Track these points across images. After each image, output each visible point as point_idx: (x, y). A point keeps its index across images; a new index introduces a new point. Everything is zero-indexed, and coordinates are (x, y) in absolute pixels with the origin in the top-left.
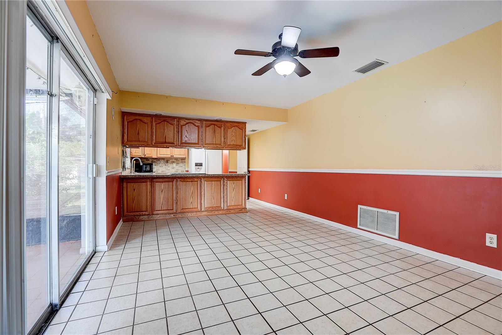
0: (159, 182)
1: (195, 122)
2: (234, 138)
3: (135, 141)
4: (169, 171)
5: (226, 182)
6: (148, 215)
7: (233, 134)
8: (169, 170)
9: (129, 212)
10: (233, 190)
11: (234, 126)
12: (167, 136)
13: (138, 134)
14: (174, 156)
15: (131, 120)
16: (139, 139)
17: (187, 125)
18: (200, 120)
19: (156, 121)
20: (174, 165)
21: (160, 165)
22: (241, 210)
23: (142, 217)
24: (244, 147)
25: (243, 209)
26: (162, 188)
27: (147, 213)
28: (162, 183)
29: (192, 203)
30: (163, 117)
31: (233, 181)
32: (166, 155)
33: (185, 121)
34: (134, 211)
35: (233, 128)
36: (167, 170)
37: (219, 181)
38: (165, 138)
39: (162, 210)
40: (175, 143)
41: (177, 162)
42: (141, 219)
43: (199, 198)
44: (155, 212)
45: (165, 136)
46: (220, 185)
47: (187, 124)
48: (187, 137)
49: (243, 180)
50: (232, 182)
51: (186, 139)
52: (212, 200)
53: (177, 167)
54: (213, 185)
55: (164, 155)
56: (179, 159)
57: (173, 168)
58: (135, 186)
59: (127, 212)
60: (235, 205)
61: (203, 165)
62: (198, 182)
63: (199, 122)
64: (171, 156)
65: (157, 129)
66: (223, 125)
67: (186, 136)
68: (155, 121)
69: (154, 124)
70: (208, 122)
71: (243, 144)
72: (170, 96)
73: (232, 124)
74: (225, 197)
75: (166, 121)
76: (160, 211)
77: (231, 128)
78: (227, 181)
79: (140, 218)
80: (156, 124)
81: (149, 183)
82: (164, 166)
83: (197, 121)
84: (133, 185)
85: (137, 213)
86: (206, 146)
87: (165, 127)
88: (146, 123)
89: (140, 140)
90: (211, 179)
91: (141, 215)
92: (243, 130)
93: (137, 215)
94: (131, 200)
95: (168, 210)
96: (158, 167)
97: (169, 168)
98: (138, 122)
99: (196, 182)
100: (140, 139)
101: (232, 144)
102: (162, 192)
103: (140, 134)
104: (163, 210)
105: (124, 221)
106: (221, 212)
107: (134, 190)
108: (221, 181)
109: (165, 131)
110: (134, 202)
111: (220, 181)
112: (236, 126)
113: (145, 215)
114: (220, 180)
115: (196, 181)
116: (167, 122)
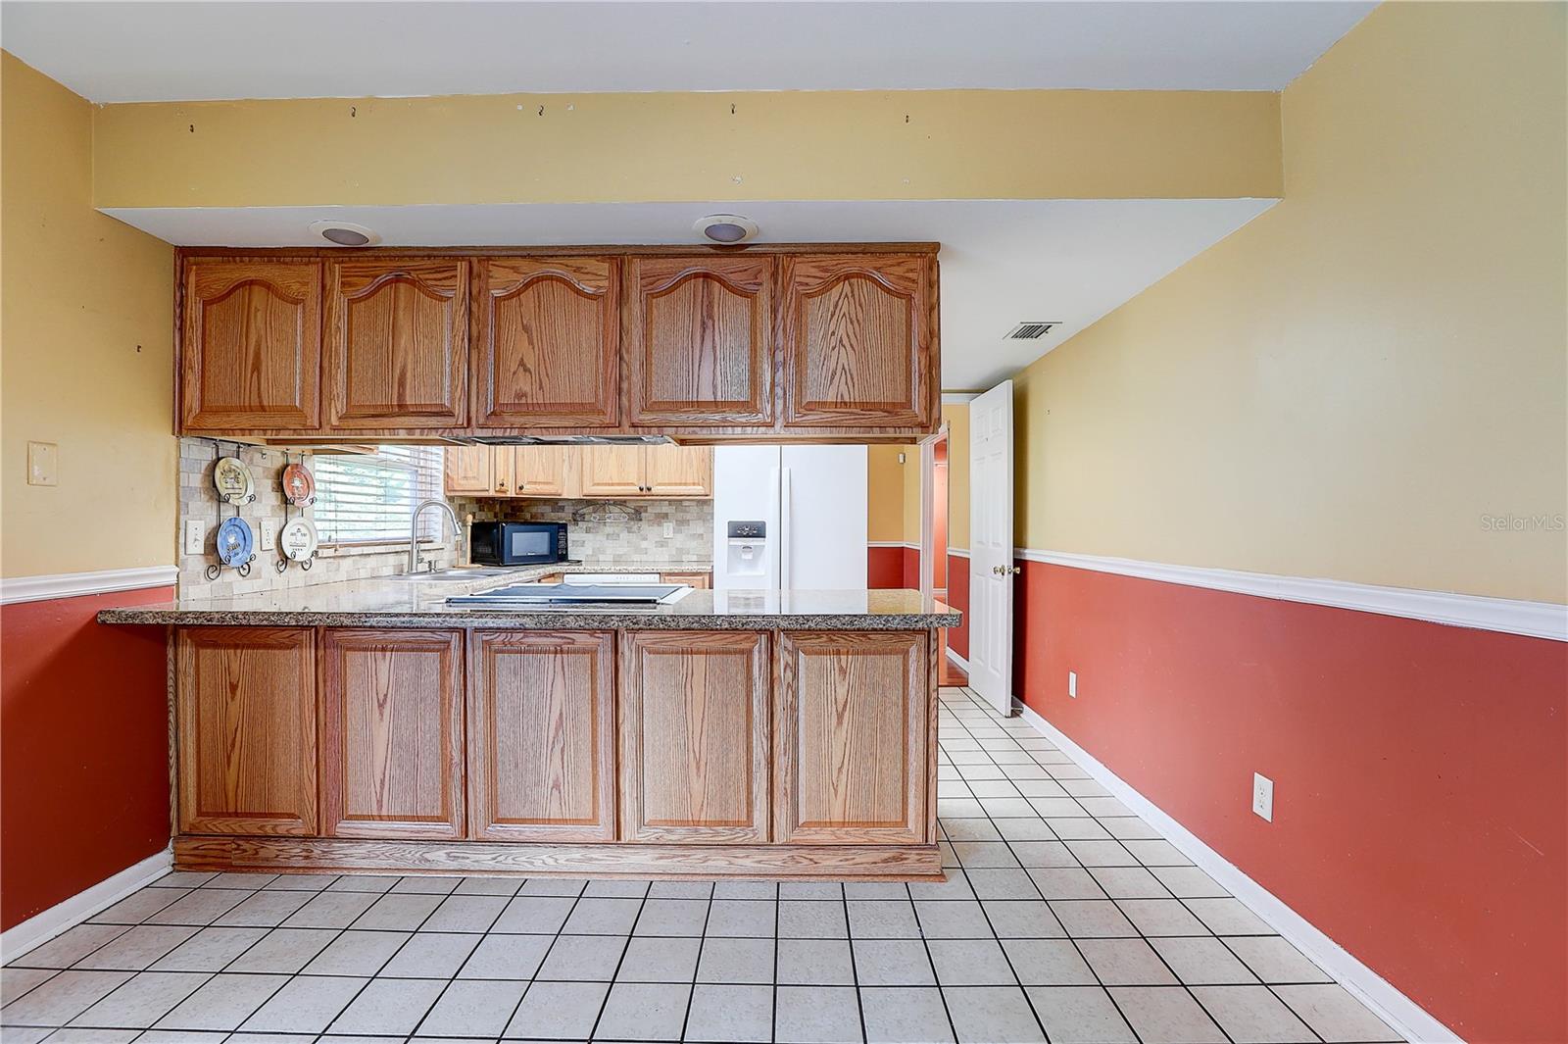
0: (366, 650)
1: (578, 270)
2: (843, 360)
3: (242, 409)
4: (644, 558)
5: (783, 658)
6: (306, 838)
7: (841, 331)
8: (646, 551)
9: (207, 814)
10: (840, 717)
11: (847, 277)
12: (409, 367)
13: (257, 368)
14: (653, 491)
15: (220, 288)
16: (259, 396)
17: (528, 297)
18: (618, 257)
19: (350, 285)
20: (668, 529)
21: (608, 530)
22: (895, 859)
23: (272, 848)
24: (923, 418)
25: (913, 855)
26: (383, 681)
27: (299, 828)
28: (379, 654)
29: (556, 786)
30: (392, 258)
31: (838, 653)
32: (619, 484)
33: (515, 269)
34: (232, 810)
35: (836, 292)
36: (638, 550)
37: (735, 652)
38: (402, 384)
39: (381, 818)
40: (460, 410)
41: (680, 515)
42: (267, 859)
43: (601, 757)
44: (344, 828)
45: (397, 372)
46: (741, 678)
47: (527, 286)
48: (526, 370)
49: (913, 651)
50: (827, 660)
51: (524, 384)
52: (687, 776)
53: (680, 537)
54: (698, 678)
55: (612, 485)
56: (687, 504)
57: (662, 543)
58: (235, 666)
59: (200, 813)
60: (851, 824)
61: (771, 531)
62: (600, 656)
63: (606, 265)
64: (641, 489)
65: (354, 332)
66: (765, 277)
67: (522, 363)
68: (343, 284)
69: (339, 302)
70: (661, 265)
71: (915, 396)
72: (372, 102)
73: (828, 261)
74: (781, 762)
75: (406, 281)
76: (375, 824)
77: (826, 288)
78: (794, 653)
79: (262, 853)
80: (351, 302)
81: (309, 654)
82: (624, 535)
83: (592, 265)
84: (225, 659)
85: (251, 826)
86: (647, 418)
87: (401, 313)
88: (296, 302)
89: (265, 403)
90: (683, 641)
91: (268, 838)
92: (909, 298)
93: (249, 837)
94: (220, 746)
95: (419, 819)
96: (600, 537)
97: (644, 544)
98: (258, 296)
99: (587, 657)
100: (264, 395)
101: (831, 398)
102: (381, 706)
103: (264, 368)
104: (390, 818)
105: (179, 866)
106: (748, 862)
107: (234, 688)
108: (750, 652)
109: (403, 342)
110: (235, 758)
111: (742, 652)
112: (858, 276)
113: (287, 838)
114: (745, 645)
115: (584, 652)
116: (413, 283)
